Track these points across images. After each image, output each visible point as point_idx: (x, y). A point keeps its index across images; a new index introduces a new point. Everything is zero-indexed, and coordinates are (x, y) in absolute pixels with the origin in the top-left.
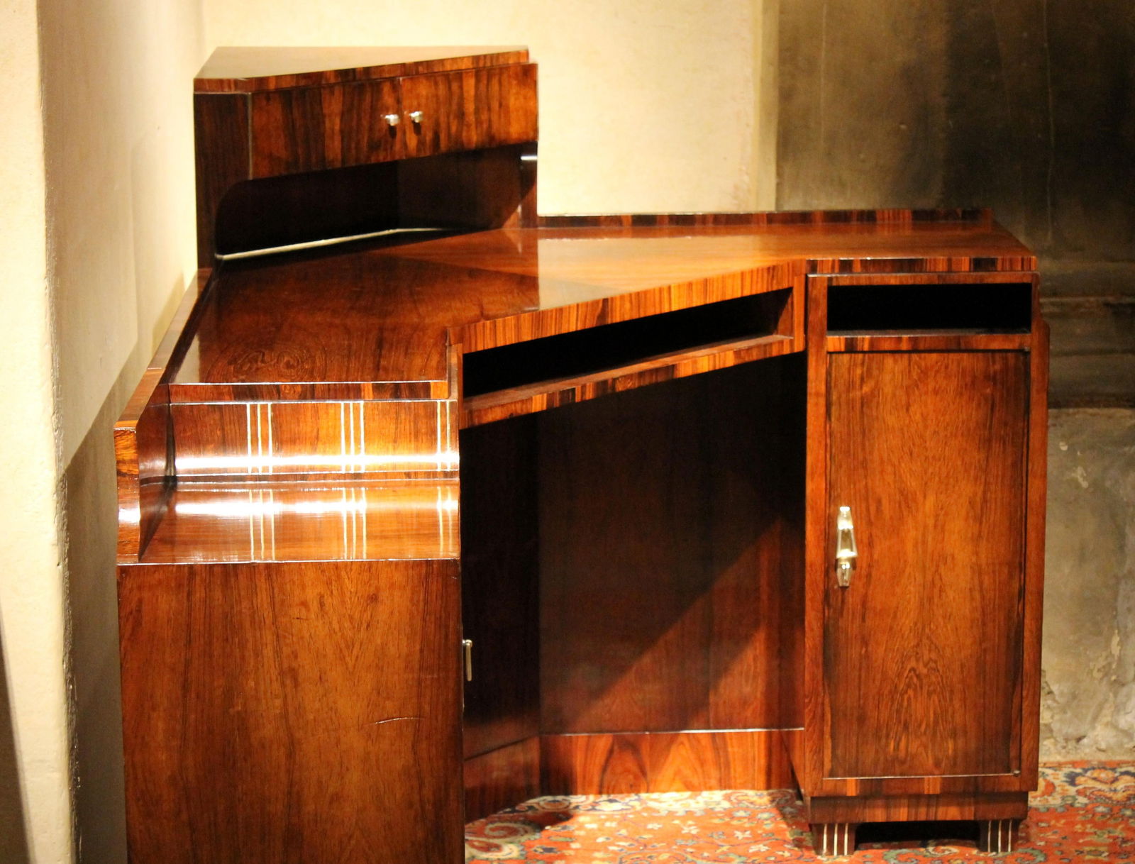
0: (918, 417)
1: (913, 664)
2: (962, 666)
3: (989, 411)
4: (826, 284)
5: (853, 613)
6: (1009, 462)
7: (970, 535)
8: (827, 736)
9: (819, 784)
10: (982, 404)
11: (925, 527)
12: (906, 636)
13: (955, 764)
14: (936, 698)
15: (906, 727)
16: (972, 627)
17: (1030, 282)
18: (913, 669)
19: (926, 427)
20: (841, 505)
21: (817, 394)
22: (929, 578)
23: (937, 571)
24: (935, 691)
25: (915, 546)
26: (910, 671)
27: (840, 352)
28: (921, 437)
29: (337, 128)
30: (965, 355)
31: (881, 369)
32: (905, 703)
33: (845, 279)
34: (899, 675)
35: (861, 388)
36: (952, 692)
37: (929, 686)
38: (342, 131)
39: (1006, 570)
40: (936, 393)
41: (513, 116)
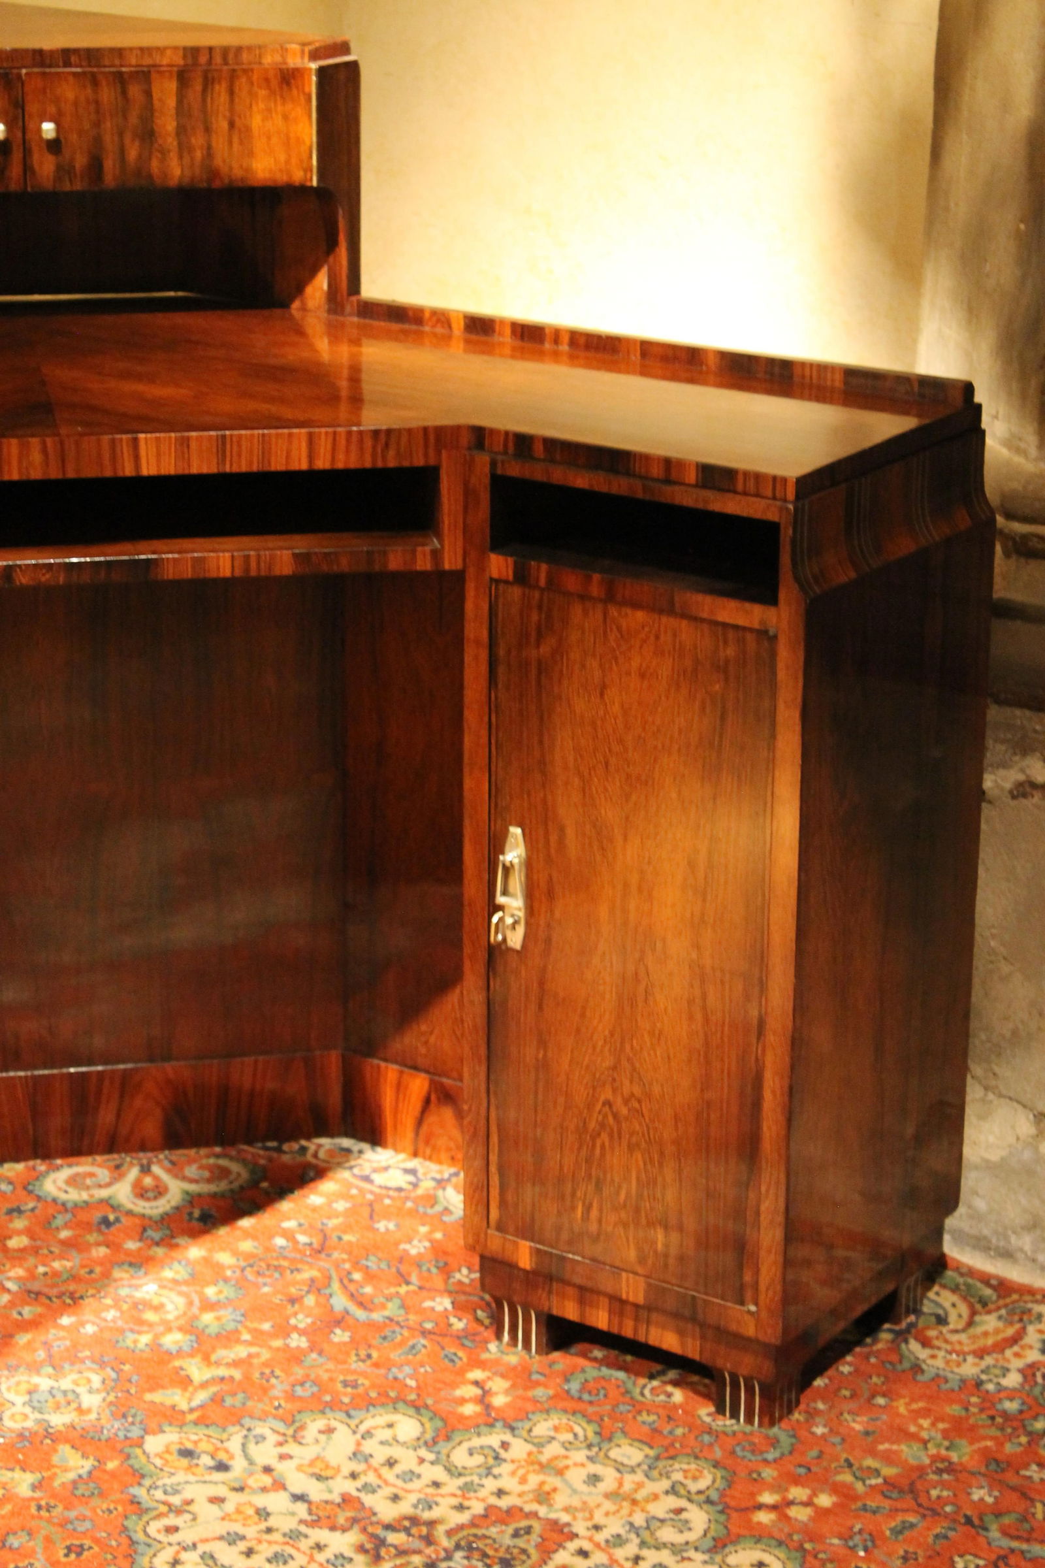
0: (616, 709)
1: (607, 1094)
2: (676, 1118)
3: (718, 722)
4: (487, 470)
5: (527, 994)
7: (688, 915)
8: (493, 1169)
9: (482, 1235)
10: (708, 710)
12: (598, 1050)
13: (666, 1265)
14: (640, 1156)
15: (599, 1189)
16: (690, 1061)
17: (776, 519)
18: (608, 1103)
20: (511, 824)
21: (477, 642)
22: (631, 968)
23: (641, 959)
24: (638, 1145)
25: (613, 913)
26: (604, 1104)
27: (506, 582)
28: (621, 741)
30: (684, 623)
31: (565, 619)
32: (598, 1151)
33: (514, 470)
35: (538, 646)
36: (662, 1153)
37: (632, 1134)
39: (740, 984)
40: (642, 676)
41: (259, 144)
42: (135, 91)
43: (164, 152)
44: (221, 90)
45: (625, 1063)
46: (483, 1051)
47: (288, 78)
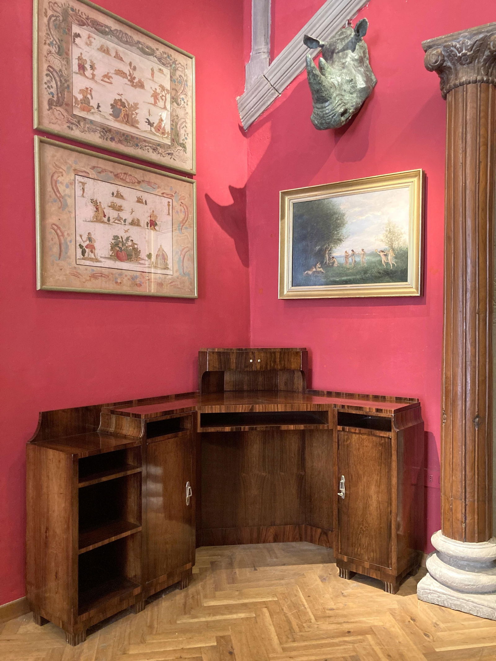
0: (361, 453)
1: (361, 526)
2: (375, 530)
3: (381, 454)
4: (337, 411)
5: (345, 507)
6: (387, 471)
7: (376, 491)
8: (339, 542)
10: (379, 452)
11: (364, 486)
12: (359, 518)
13: (373, 560)
14: (368, 538)
15: (360, 545)
16: (377, 519)
17: (390, 417)
18: (361, 528)
19: (364, 456)
20: (342, 475)
21: (336, 442)
22: (365, 501)
23: (367, 500)
24: (367, 536)
25: (362, 491)
27: (341, 431)
28: (362, 459)
29: (235, 361)
30: (374, 436)
31: (352, 437)
32: (359, 538)
33: (342, 411)
34: (358, 528)
35: (347, 442)
36: (372, 538)
37: (366, 534)
38: (236, 363)
39: (386, 504)
40: (366, 447)
41: (292, 364)
42: (273, 355)
43: (277, 365)
44: (286, 355)
45: (364, 520)
46: (337, 519)
47: (297, 353)
